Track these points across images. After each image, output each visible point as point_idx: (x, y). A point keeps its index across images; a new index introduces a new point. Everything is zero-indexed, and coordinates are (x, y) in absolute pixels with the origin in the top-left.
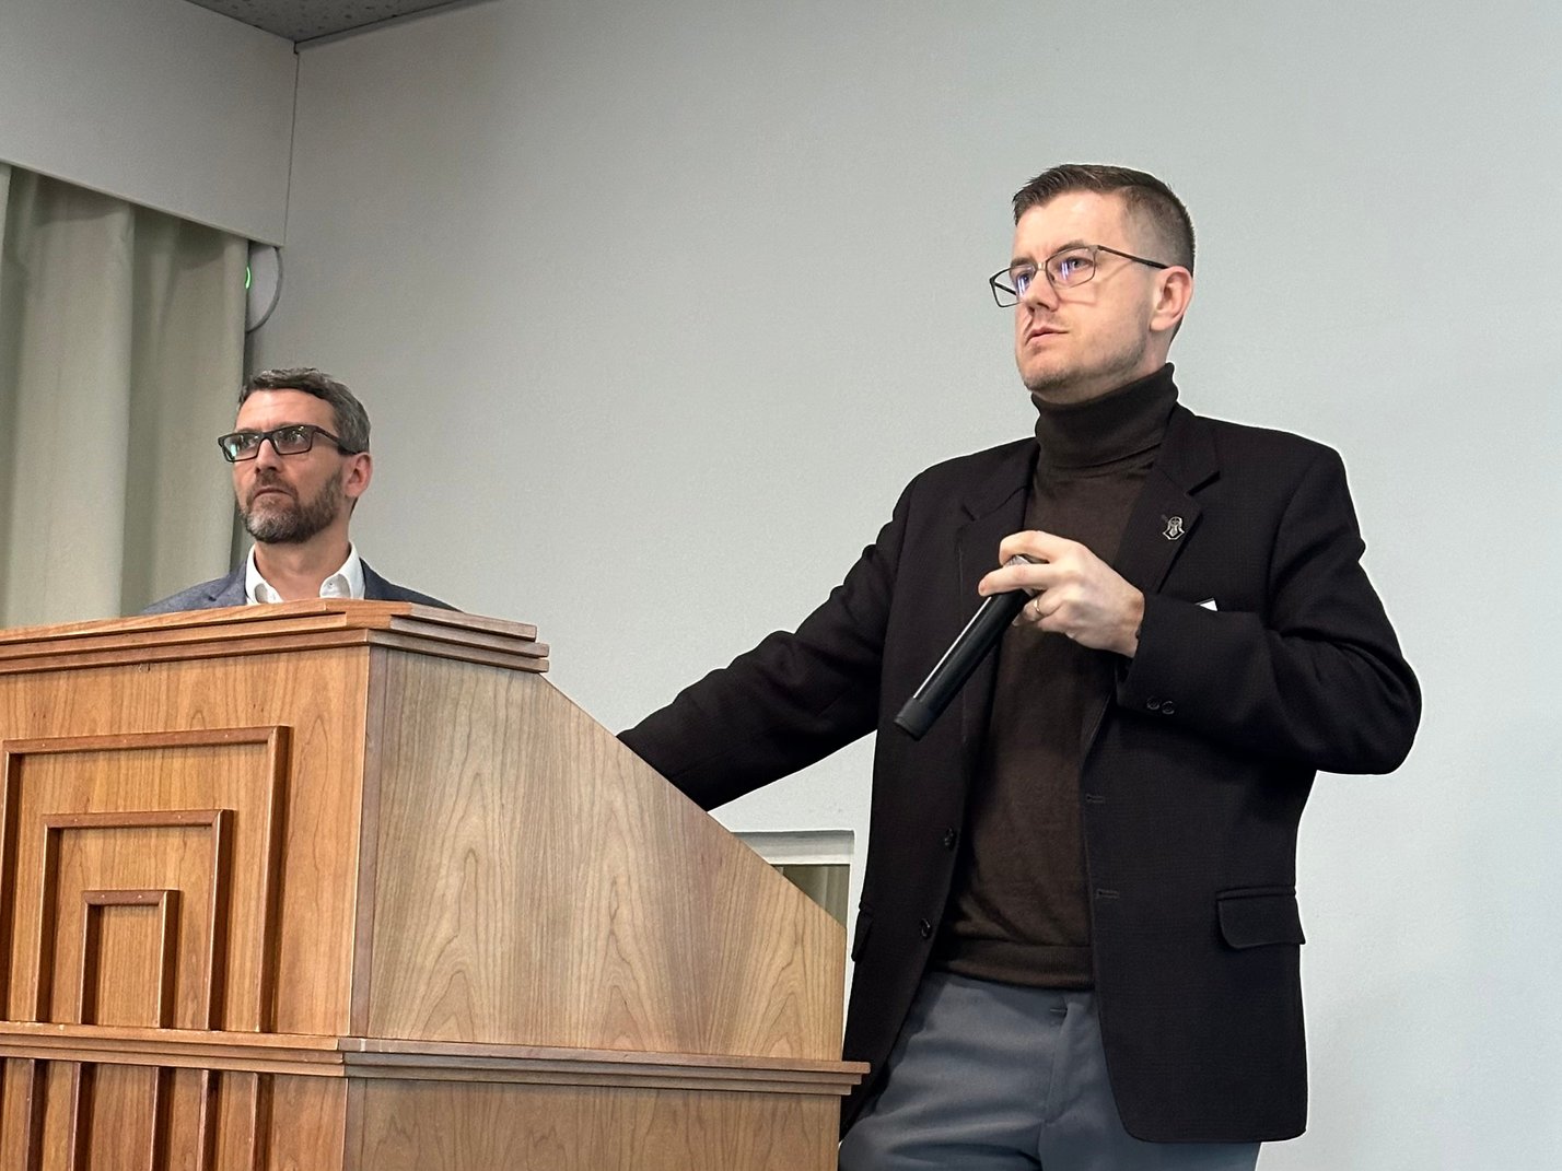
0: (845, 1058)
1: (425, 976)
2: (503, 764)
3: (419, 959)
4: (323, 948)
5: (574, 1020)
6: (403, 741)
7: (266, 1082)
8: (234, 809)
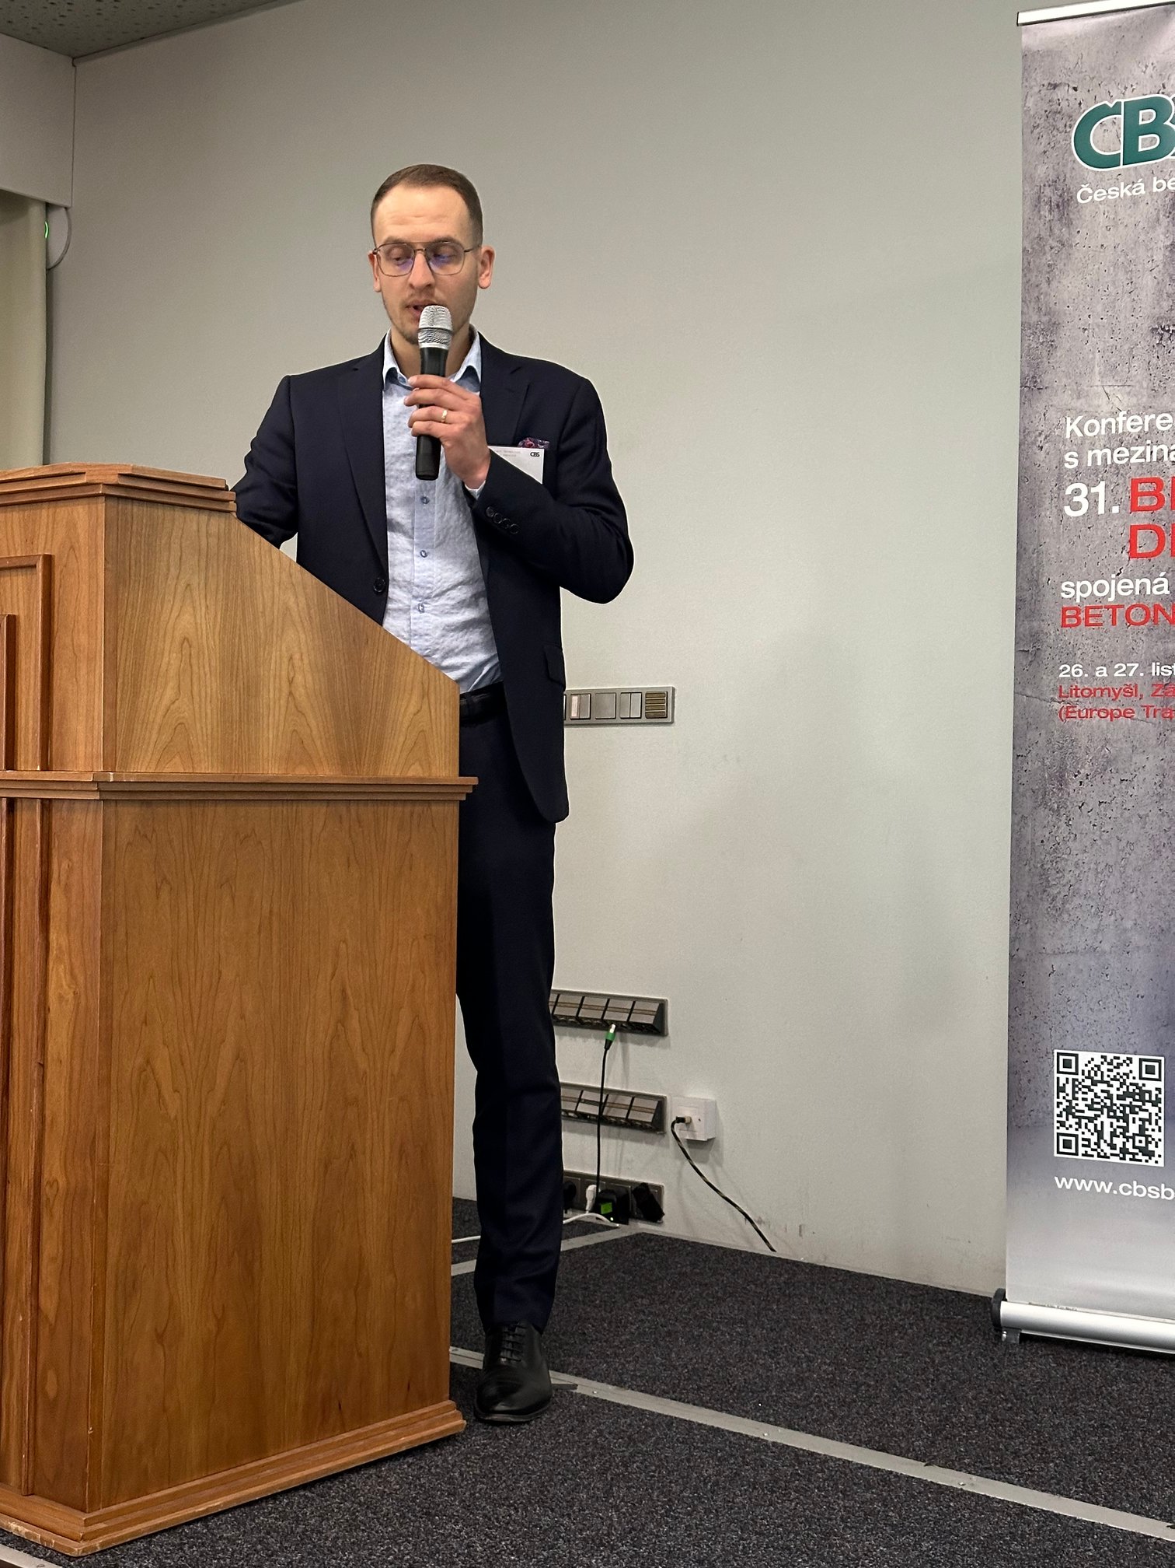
0: (461, 775)
1: (156, 727)
2: (206, 578)
3: (152, 715)
4: (82, 711)
5: (265, 755)
6: (133, 562)
7: (47, 805)
8: (16, 614)
